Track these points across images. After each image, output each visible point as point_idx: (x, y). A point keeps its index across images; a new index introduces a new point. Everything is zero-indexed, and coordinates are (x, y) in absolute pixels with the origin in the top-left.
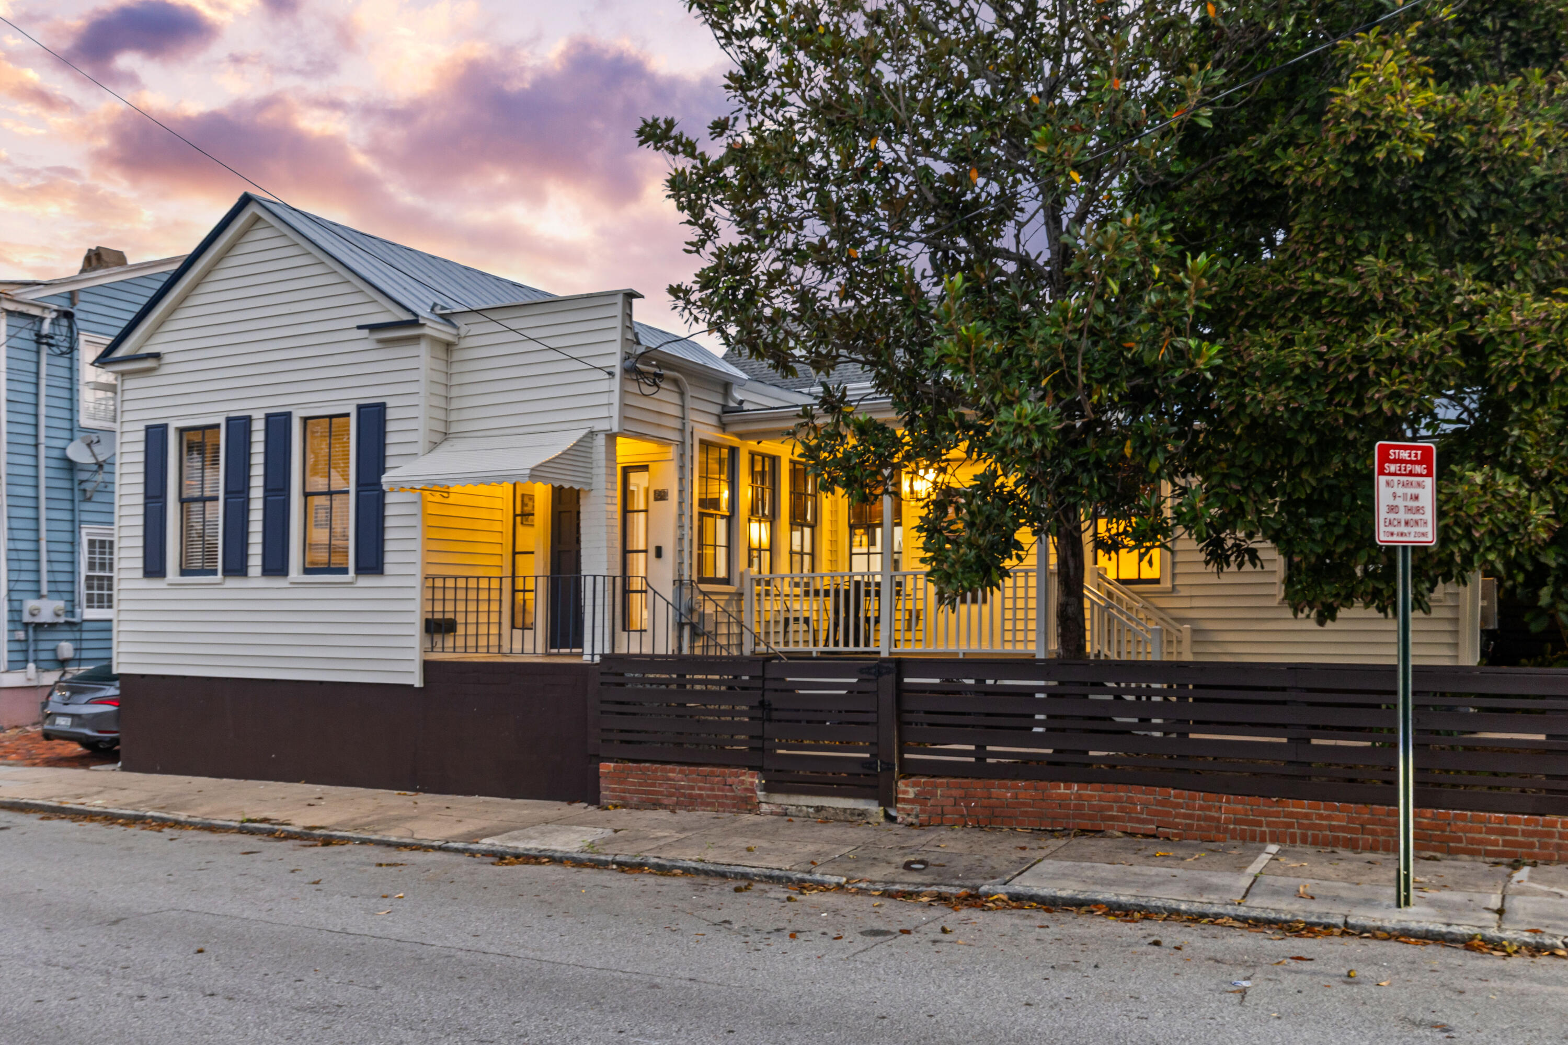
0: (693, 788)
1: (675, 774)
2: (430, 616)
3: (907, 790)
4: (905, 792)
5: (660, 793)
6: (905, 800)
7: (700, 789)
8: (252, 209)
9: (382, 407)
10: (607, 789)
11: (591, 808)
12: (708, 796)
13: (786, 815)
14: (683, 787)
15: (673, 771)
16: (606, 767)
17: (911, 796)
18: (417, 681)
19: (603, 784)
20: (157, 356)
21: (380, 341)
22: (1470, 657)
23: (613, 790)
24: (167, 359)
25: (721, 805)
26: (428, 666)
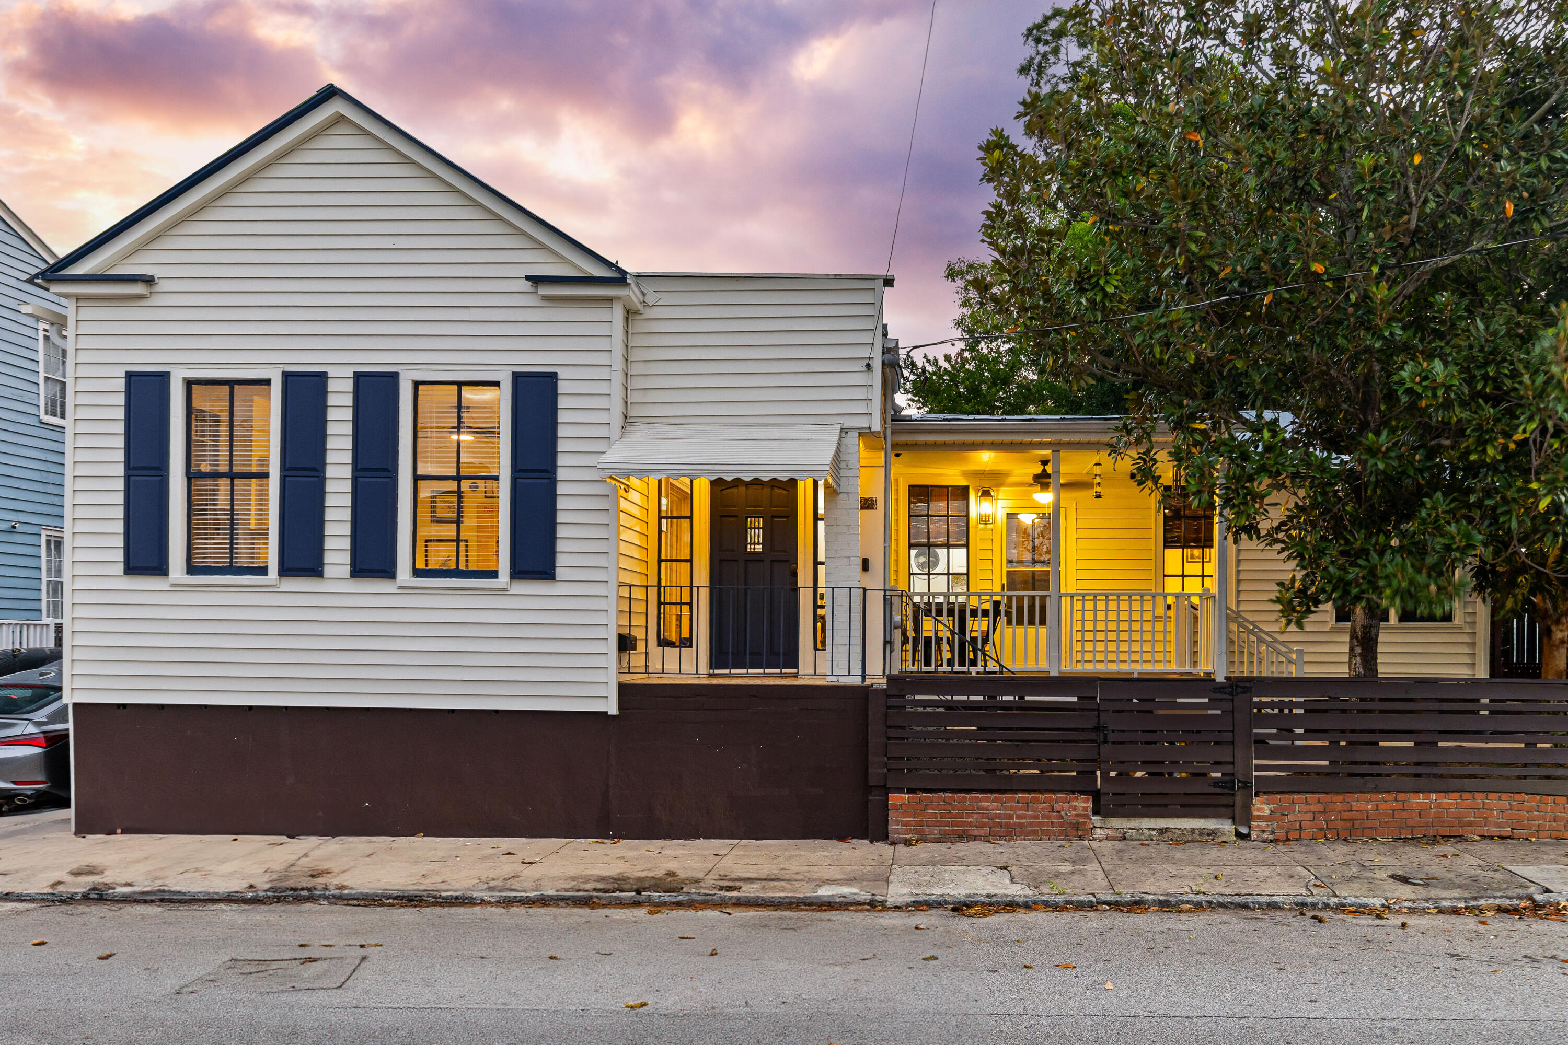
0: (1011, 817)
1: (989, 803)
2: (625, 631)
3: (1261, 806)
4: (1259, 810)
5: (970, 824)
6: (1260, 818)
7: (1019, 817)
8: (334, 107)
9: (551, 379)
10: (897, 823)
11: (878, 845)
12: (1031, 824)
13: (1125, 838)
14: (999, 816)
15: (987, 800)
16: (895, 799)
17: (1267, 812)
18: (613, 709)
19: (892, 817)
20: (149, 280)
21: (546, 298)
22: (1482, 672)
23: (907, 824)
24: (162, 286)
25: (1047, 833)
26: (623, 689)
